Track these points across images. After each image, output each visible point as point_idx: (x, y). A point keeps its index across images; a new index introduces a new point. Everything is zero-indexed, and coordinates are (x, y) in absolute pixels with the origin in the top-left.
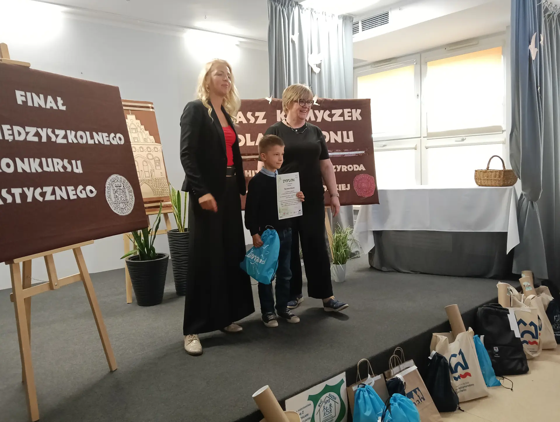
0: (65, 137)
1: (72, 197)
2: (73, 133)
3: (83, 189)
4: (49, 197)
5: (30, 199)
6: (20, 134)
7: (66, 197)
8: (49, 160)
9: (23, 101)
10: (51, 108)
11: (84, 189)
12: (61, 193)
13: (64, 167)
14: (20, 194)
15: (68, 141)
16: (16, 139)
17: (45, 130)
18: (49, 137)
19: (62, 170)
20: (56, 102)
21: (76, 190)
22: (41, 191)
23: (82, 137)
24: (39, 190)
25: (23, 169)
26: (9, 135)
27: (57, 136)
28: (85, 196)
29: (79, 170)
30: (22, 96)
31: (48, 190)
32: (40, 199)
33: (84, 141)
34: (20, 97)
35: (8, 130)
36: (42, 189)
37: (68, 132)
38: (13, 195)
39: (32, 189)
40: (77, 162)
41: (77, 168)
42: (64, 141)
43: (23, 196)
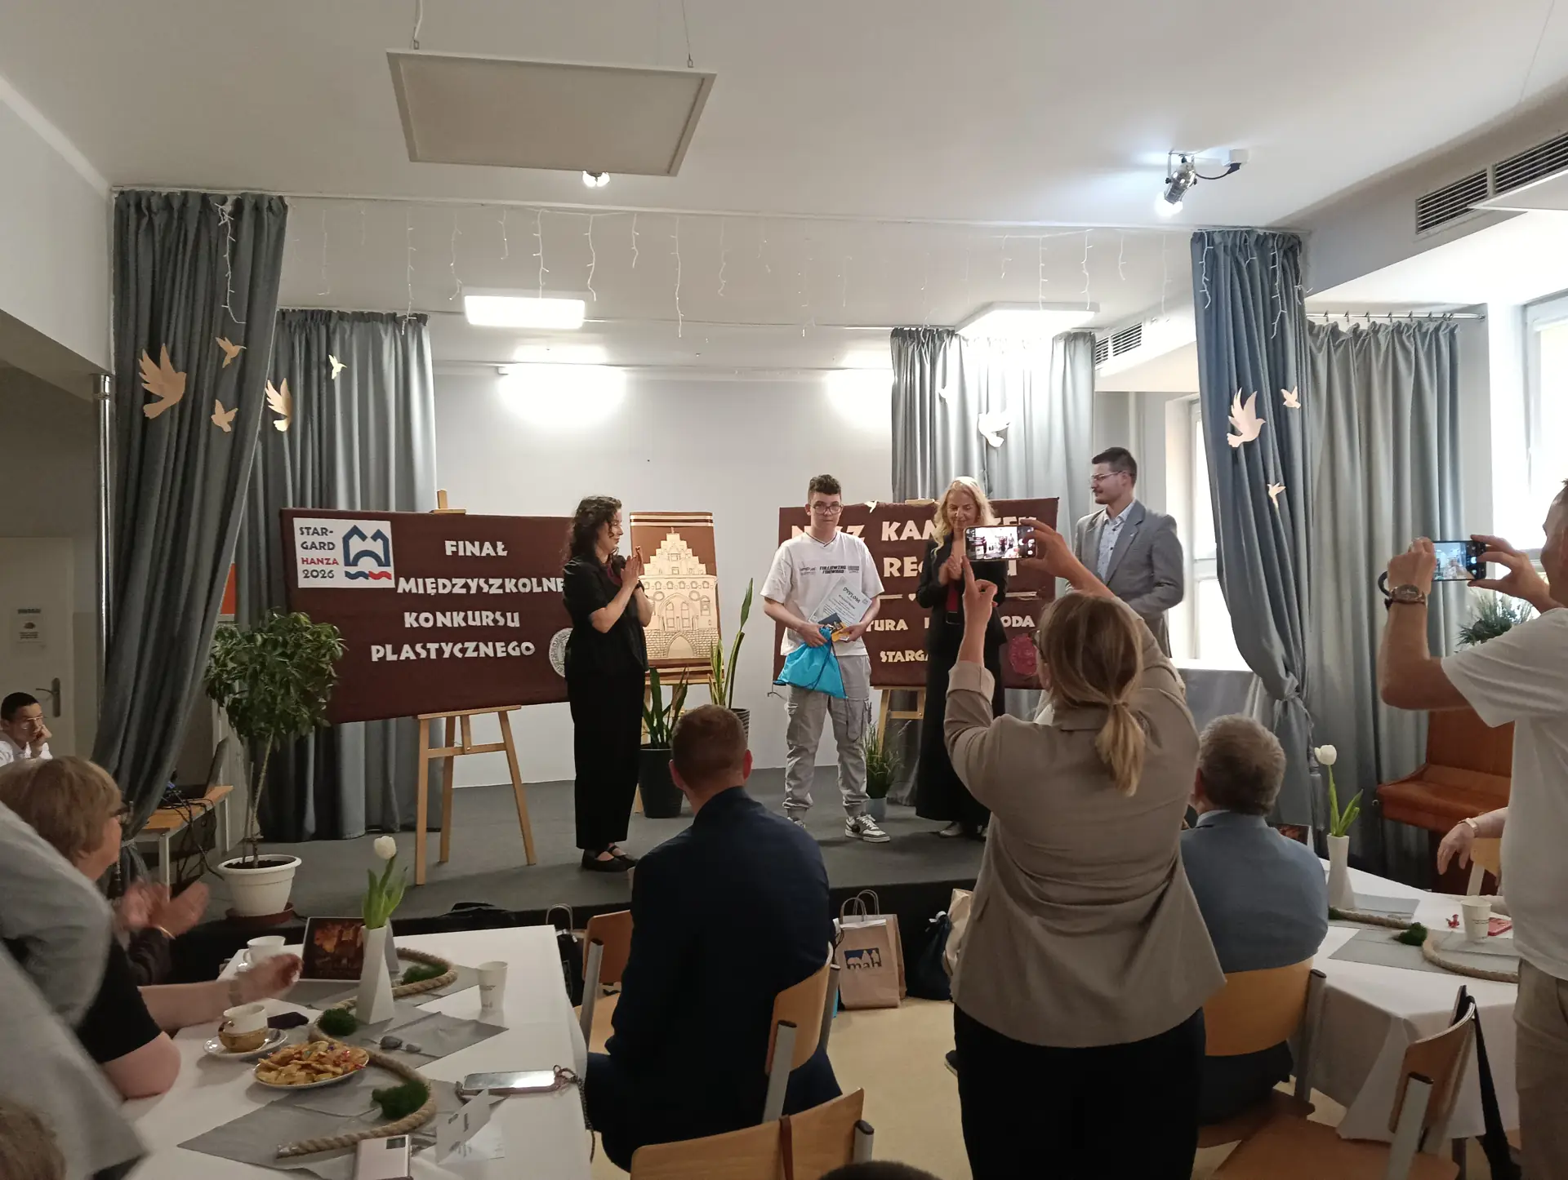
0: (502, 586)
1: (500, 655)
2: (514, 581)
3: (517, 646)
4: (470, 654)
5: (446, 655)
6: (444, 586)
7: (492, 655)
8: (477, 613)
9: (452, 552)
10: (488, 555)
11: (519, 646)
12: (486, 650)
13: (495, 621)
14: (436, 649)
15: (504, 591)
16: (440, 592)
17: (476, 580)
18: (479, 588)
19: (491, 624)
20: (495, 548)
21: (507, 646)
22: (461, 646)
23: (524, 585)
24: (459, 646)
25: (443, 623)
26: (433, 588)
27: (490, 586)
28: (519, 654)
29: (517, 624)
30: (452, 546)
31: (471, 645)
32: (460, 655)
33: (528, 590)
34: (449, 547)
35: (432, 583)
36: (463, 645)
37: (507, 580)
38: (428, 651)
39: (450, 644)
40: (515, 614)
41: (513, 621)
42: (501, 591)
43: (440, 651)
